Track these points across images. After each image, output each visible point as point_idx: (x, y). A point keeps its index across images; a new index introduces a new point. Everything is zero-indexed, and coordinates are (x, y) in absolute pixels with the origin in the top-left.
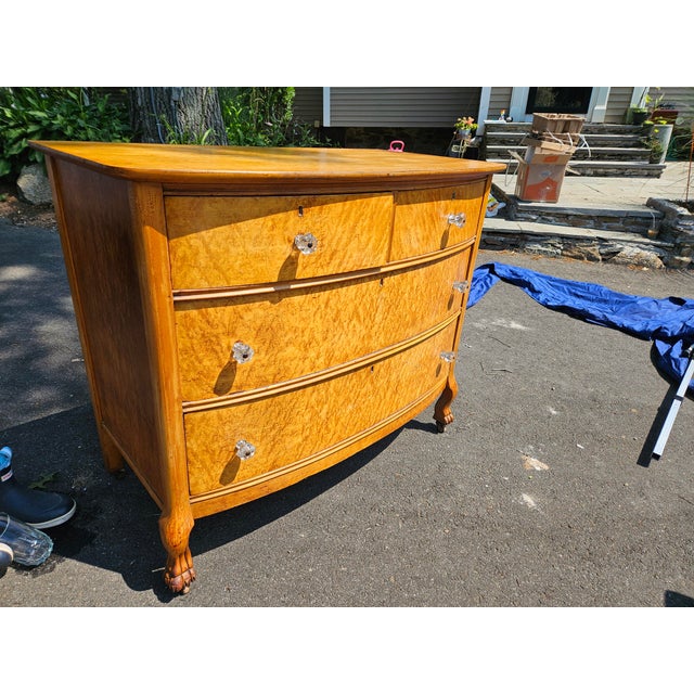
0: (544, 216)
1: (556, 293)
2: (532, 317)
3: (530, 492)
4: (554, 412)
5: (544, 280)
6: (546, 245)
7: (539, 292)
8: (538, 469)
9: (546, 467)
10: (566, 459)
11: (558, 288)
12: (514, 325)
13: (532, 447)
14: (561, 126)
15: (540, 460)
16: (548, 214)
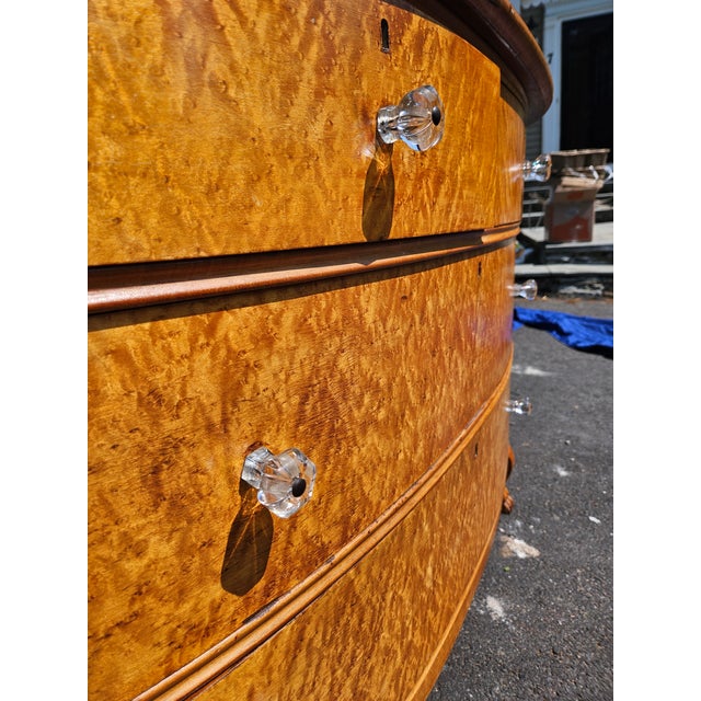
0: (577, 256)
1: (590, 333)
2: (556, 361)
3: (498, 594)
4: (563, 473)
5: (576, 322)
6: (583, 287)
7: (569, 334)
8: (522, 555)
9: (535, 552)
10: (570, 539)
11: (592, 328)
12: (530, 371)
13: (519, 523)
14: (582, 161)
15: (529, 542)
16: (583, 254)
